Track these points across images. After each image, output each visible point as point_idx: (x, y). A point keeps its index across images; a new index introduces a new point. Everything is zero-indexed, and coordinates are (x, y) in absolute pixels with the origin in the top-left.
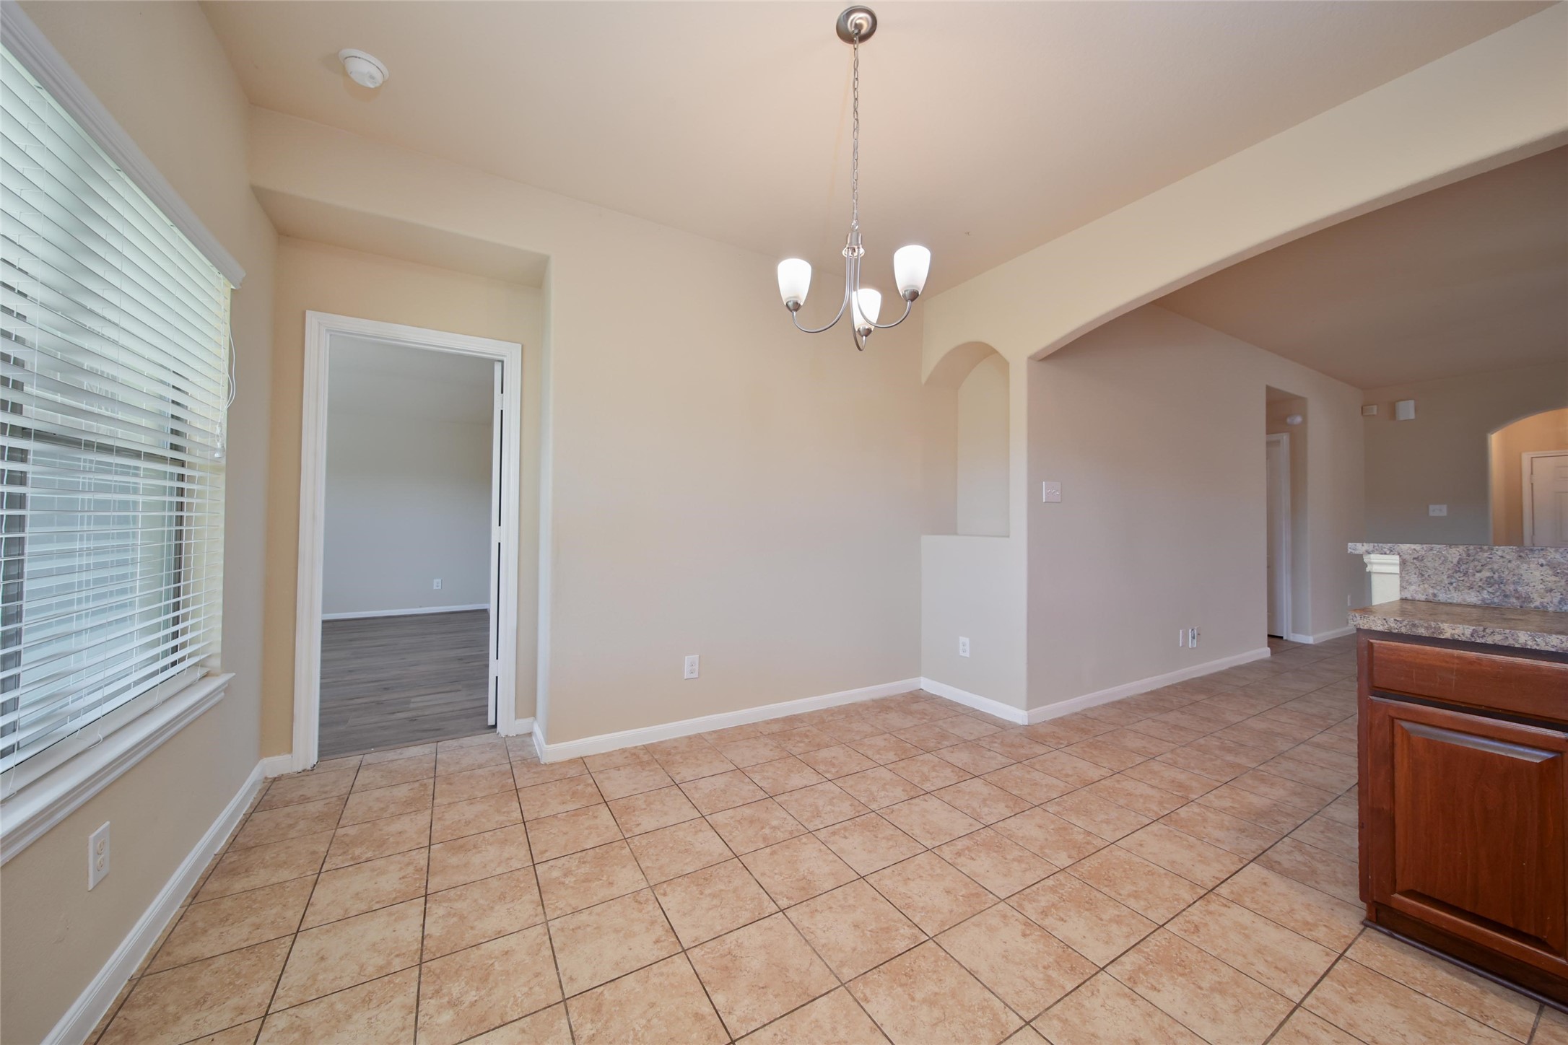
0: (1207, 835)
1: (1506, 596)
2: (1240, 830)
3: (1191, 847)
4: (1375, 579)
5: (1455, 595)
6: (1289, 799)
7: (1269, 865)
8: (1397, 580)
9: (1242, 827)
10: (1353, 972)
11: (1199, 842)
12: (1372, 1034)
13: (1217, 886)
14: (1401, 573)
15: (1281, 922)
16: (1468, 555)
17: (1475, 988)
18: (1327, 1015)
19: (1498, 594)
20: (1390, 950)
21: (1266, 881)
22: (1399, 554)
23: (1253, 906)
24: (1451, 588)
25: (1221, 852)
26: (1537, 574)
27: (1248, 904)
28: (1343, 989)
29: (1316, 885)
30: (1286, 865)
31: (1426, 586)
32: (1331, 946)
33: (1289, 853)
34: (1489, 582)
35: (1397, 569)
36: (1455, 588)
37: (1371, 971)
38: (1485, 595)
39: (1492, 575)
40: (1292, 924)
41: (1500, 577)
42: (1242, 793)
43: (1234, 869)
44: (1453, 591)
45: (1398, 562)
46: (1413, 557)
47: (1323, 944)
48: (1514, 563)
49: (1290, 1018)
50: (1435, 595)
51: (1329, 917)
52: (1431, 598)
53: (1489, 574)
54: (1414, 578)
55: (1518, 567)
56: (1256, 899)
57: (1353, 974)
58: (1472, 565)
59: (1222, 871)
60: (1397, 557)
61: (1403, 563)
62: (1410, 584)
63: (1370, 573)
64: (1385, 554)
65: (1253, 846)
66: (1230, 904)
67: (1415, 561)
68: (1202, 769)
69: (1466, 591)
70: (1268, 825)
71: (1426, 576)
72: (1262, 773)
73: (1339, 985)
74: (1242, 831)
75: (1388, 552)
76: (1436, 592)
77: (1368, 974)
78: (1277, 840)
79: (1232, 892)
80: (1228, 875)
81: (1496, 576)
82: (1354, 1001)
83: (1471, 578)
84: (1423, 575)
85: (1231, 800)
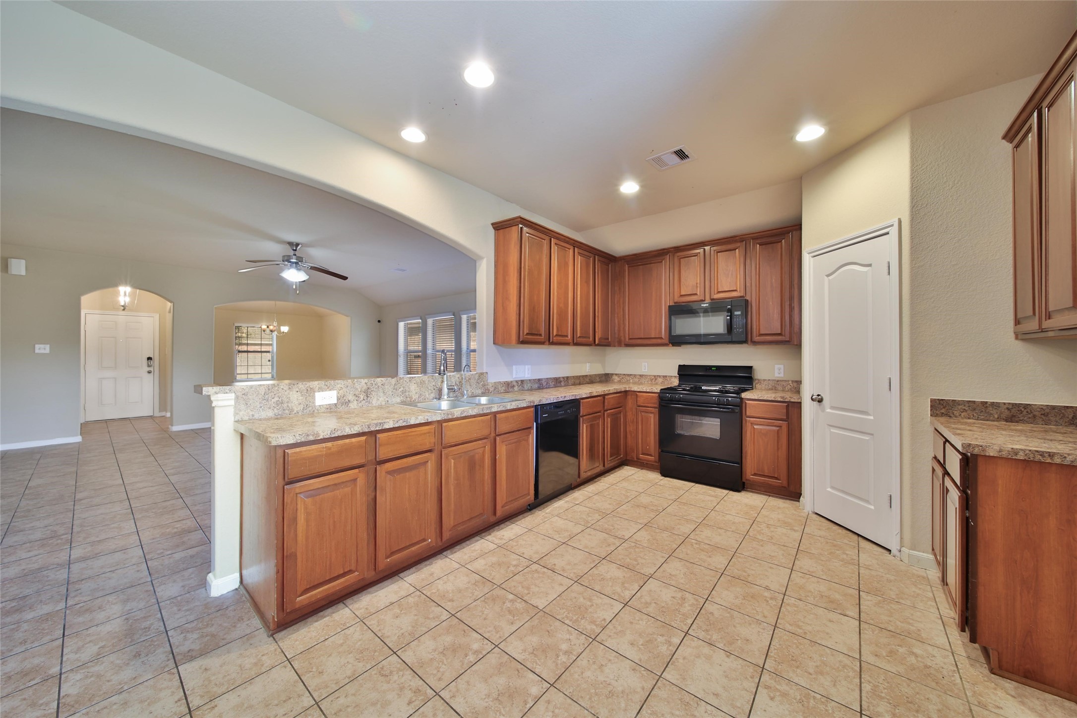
0: (120, 684)
1: (284, 410)
2: (135, 656)
3: (125, 704)
4: (217, 411)
5: (263, 413)
6: (128, 608)
7: (189, 658)
8: (232, 410)
9: (134, 654)
10: (302, 661)
11: (124, 695)
12: (345, 676)
13: (188, 704)
14: (235, 404)
15: (248, 678)
16: (269, 390)
17: (328, 618)
18: (328, 691)
19: (281, 409)
20: (294, 635)
21: (203, 667)
22: (234, 392)
23: (224, 689)
24: (261, 409)
25: (151, 682)
26: (296, 396)
27: (220, 691)
28: (312, 673)
29: (225, 641)
30: (196, 647)
31: (249, 411)
32: (280, 662)
33: (185, 639)
34: (278, 403)
35: (232, 403)
36: (263, 409)
37: (304, 653)
38: (276, 411)
39: (278, 399)
40: (253, 673)
41: (282, 400)
42: (91, 631)
43: (178, 683)
44: (262, 411)
45: (233, 397)
46: (242, 394)
47: (276, 664)
48: (288, 391)
49: (325, 713)
50: (253, 415)
51: (256, 650)
52: (251, 417)
53: (277, 399)
54: (243, 407)
55: (289, 394)
56: (217, 683)
57: (304, 662)
58: (270, 395)
59: (173, 693)
60: (233, 395)
61: (237, 398)
62: (240, 411)
63: (214, 407)
64: (227, 393)
65: (161, 655)
66: (213, 704)
67: (243, 396)
68: (21, 643)
69: (268, 410)
70: (147, 636)
71: (249, 404)
72: (78, 606)
73: (309, 673)
74: (138, 655)
75: (228, 392)
76: (253, 413)
77: (306, 655)
78: (167, 639)
79: (202, 696)
80: (182, 690)
81: (280, 400)
82: (322, 672)
83: (270, 402)
84: (247, 404)
85: (91, 644)
